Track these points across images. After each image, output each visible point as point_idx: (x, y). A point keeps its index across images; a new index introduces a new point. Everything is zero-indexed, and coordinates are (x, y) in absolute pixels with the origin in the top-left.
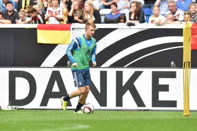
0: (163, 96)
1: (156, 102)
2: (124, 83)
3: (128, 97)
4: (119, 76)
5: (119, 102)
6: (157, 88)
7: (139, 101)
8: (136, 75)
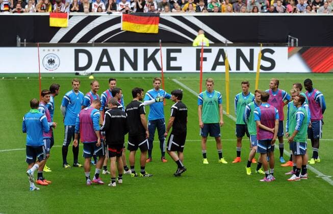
0: (173, 64)
1: (169, 68)
2: (149, 56)
3: (151, 65)
4: (146, 51)
5: (146, 68)
6: (169, 59)
7: (158, 68)
8: (156, 51)
